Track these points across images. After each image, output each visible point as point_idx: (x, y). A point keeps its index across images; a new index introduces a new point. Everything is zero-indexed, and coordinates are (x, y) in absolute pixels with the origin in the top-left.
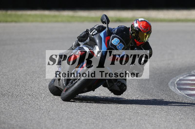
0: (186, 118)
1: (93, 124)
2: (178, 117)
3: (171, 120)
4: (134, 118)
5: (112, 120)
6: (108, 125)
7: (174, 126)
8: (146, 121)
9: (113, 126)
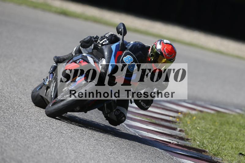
0: (119, 153)
1: (4, 133)
2: (109, 149)
3: (100, 152)
4: (55, 138)
5: (28, 134)
6: (22, 139)
7: (102, 159)
8: (69, 145)
9: (27, 142)
